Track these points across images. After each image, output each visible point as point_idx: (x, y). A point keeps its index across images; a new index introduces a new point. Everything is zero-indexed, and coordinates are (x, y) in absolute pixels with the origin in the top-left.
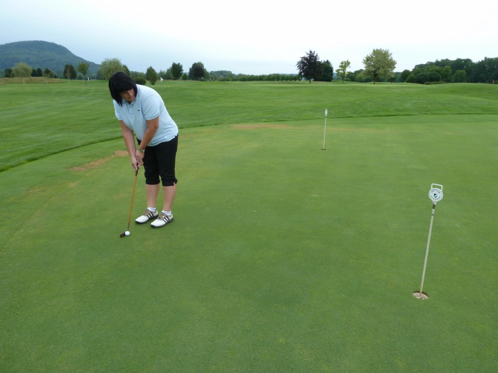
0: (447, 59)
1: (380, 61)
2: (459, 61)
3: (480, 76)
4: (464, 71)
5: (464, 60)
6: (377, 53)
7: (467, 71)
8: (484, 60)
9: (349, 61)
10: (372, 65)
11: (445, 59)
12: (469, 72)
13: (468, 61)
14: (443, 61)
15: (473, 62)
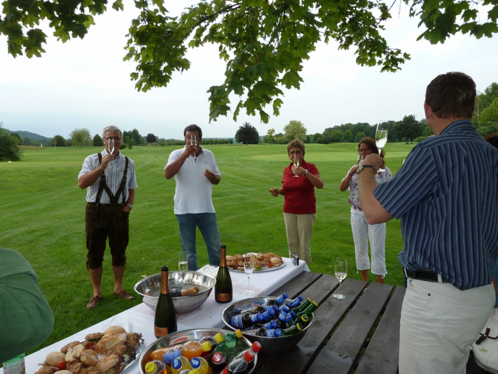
1: (295, 129)
2: (359, 124)
4: (363, 133)
5: (363, 124)
6: (293, 123)
7: (366, 133)
9: (274, 129)
10: (290, 132)
11: (348, 123)
13: (366, 124)
14: (347, 124)
15: (370, 125)
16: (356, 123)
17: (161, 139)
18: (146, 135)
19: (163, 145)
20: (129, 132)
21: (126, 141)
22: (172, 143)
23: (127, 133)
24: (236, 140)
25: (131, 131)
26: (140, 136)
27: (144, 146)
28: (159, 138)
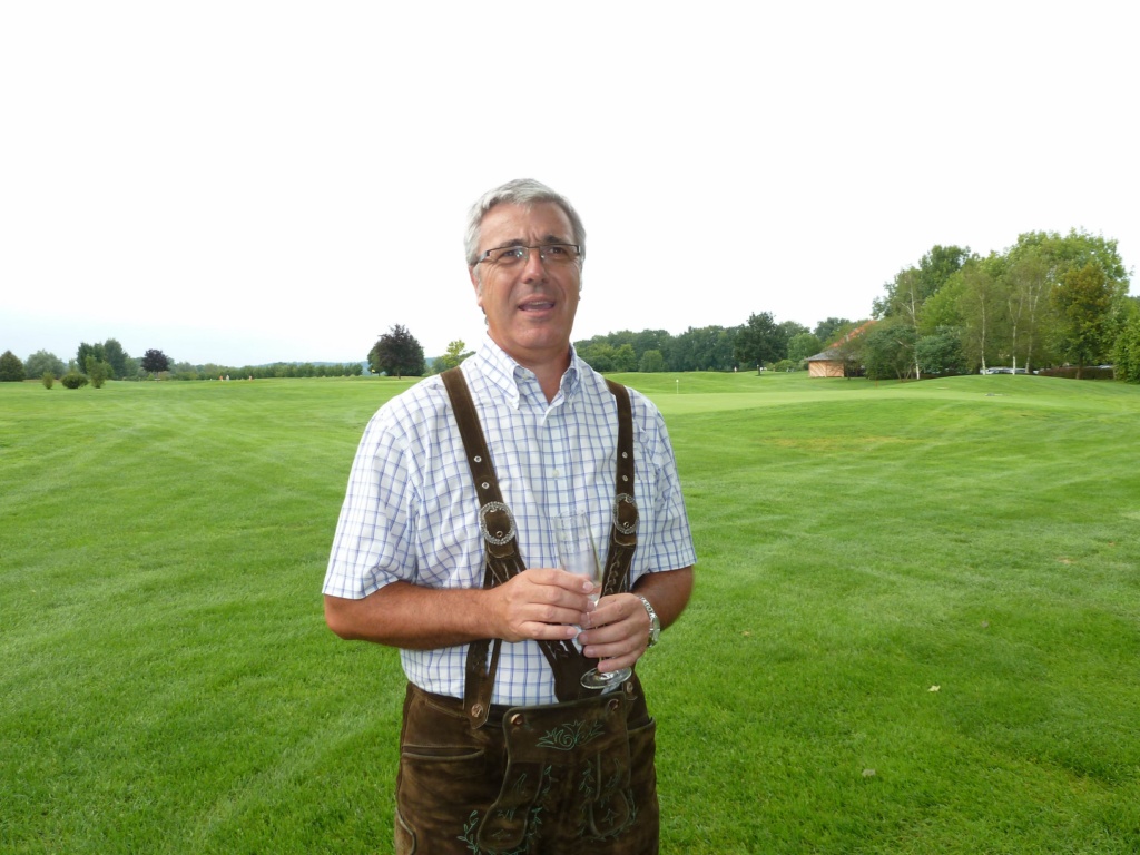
0: (627, 331)
2: (647, 333)
3: (686, 360)
4: (657, 352)
5: (655, 332)
7: (663, 353)
8: (687, 331)
9: (463, 341)
11: (623, 330)
12: (666, 354)
13: (662, 333)
14: (620, 333)
15: (671, 335)
16: (641, 331)
17: (181, 364)
18: (142, 355)
19: (187, 379)
20: (96, 345)
21: (88, 368)
22: (210, 373)
23: (90, 348)
24: (369, 366)
25: (100, 345)
26: (125, 356)
27: (136, 380)
28: (176, 362)
